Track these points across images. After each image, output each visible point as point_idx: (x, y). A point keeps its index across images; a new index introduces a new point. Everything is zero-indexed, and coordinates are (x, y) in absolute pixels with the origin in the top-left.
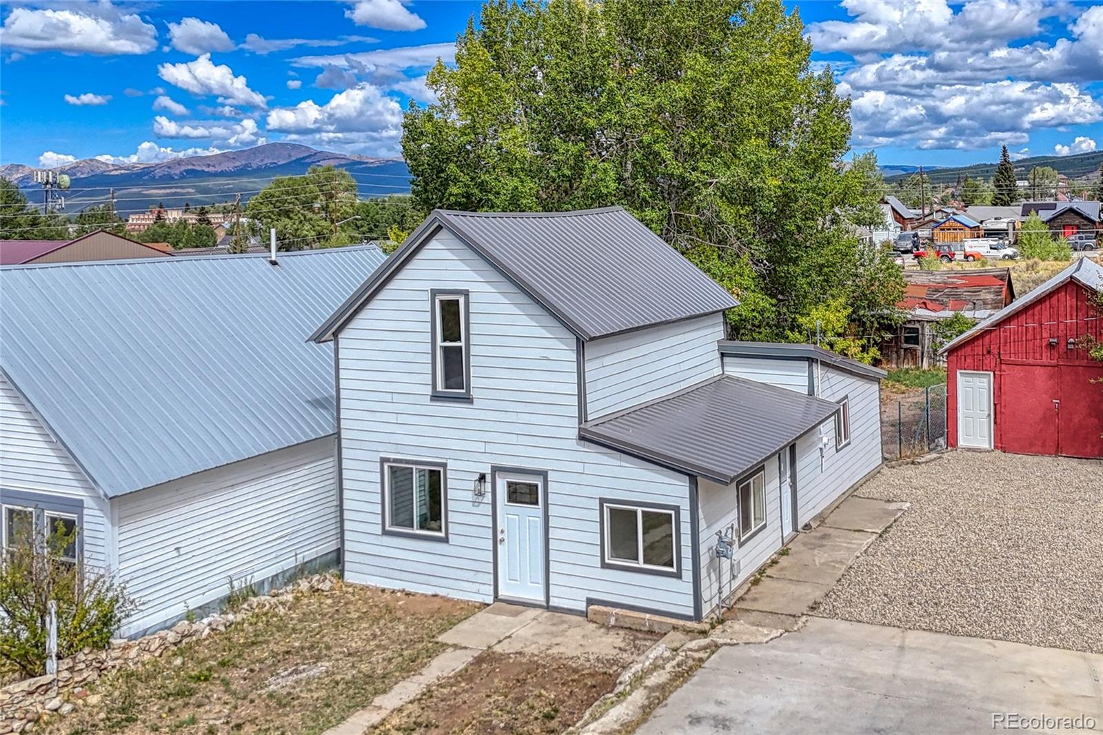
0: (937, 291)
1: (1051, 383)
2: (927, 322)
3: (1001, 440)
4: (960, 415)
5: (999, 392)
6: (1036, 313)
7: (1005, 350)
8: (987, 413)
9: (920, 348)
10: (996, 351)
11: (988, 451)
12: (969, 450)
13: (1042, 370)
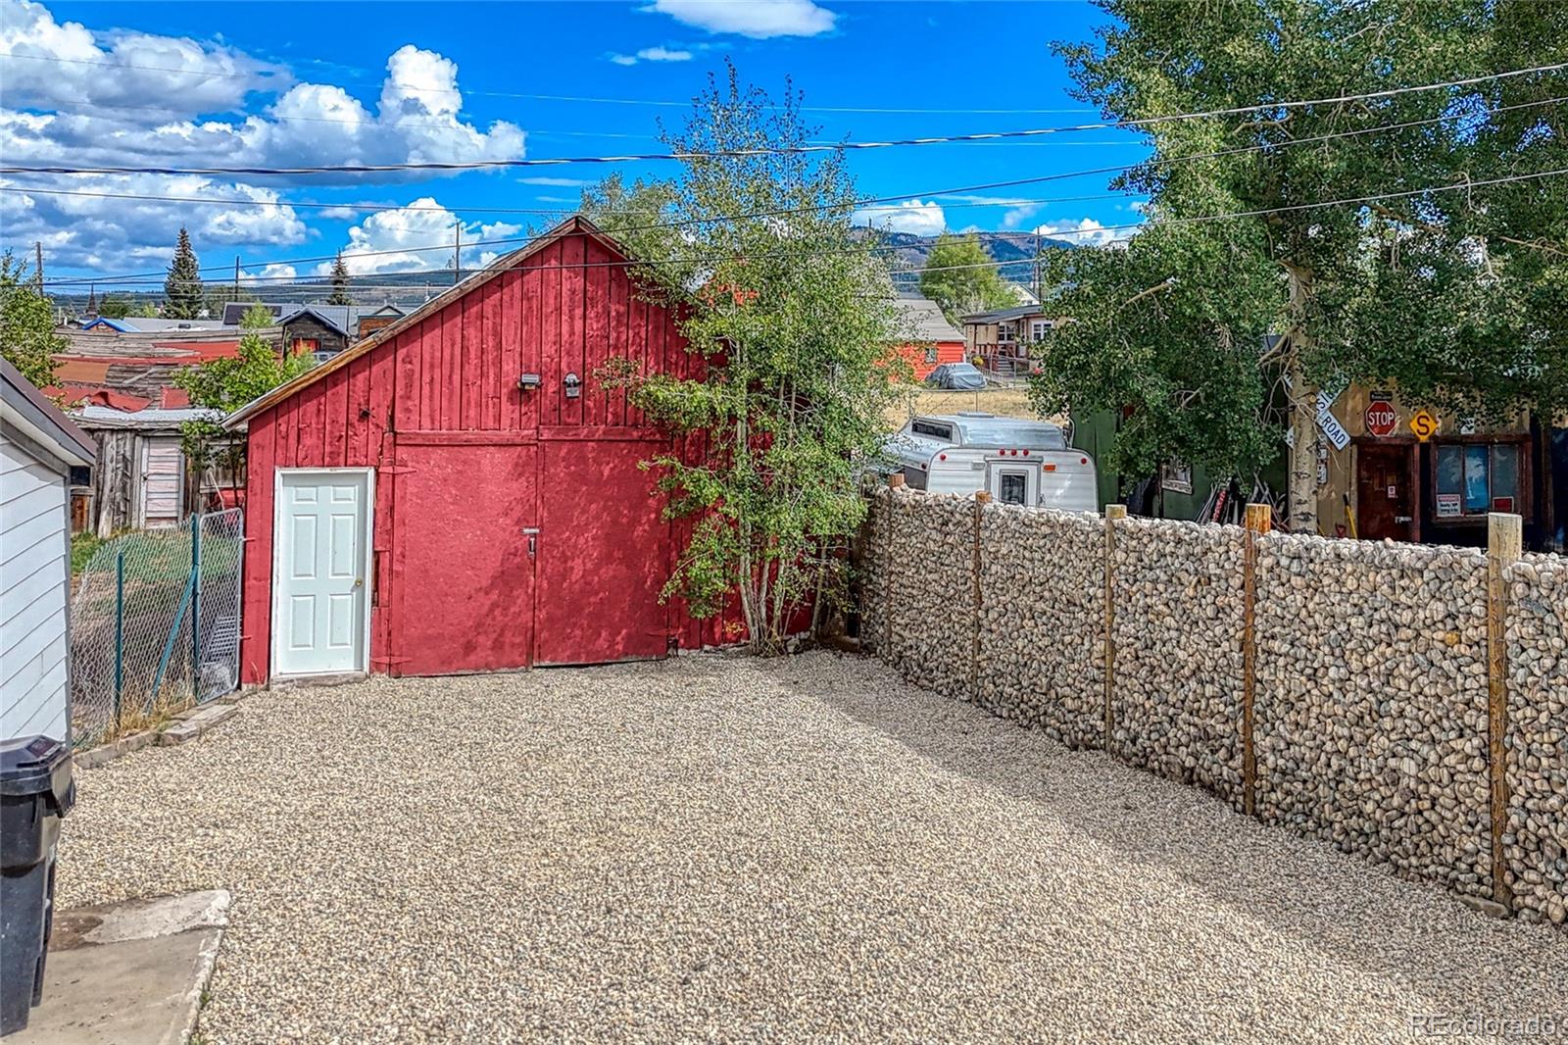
0: (132, 371)
1: (518, 487)
2: (112, 431)
3: (389, 646)
4: (279, 591)
5: (387, 519)
6: (489, 311)
7: (408, 410)
8: (353, 579)
9: (92, 491)
10: (381, 414)
11: (357, 680)
12: (304, 682)
13: (498, 455)
